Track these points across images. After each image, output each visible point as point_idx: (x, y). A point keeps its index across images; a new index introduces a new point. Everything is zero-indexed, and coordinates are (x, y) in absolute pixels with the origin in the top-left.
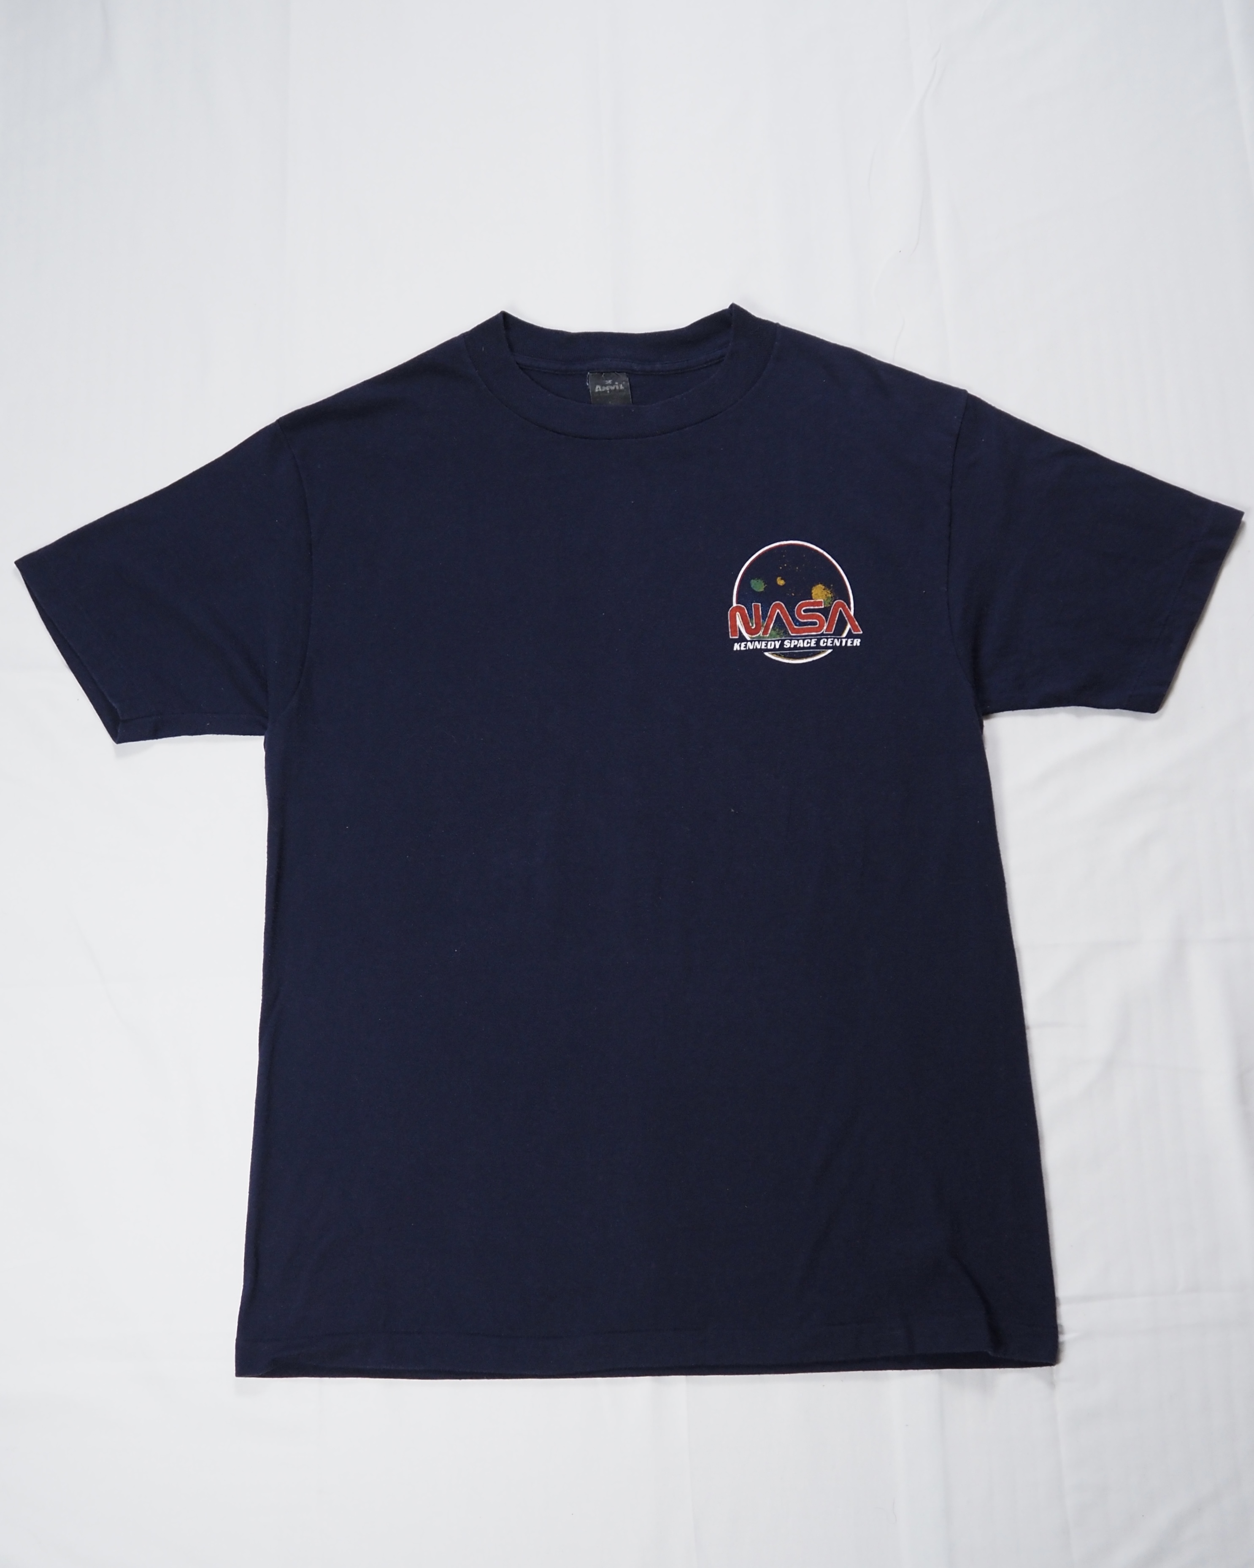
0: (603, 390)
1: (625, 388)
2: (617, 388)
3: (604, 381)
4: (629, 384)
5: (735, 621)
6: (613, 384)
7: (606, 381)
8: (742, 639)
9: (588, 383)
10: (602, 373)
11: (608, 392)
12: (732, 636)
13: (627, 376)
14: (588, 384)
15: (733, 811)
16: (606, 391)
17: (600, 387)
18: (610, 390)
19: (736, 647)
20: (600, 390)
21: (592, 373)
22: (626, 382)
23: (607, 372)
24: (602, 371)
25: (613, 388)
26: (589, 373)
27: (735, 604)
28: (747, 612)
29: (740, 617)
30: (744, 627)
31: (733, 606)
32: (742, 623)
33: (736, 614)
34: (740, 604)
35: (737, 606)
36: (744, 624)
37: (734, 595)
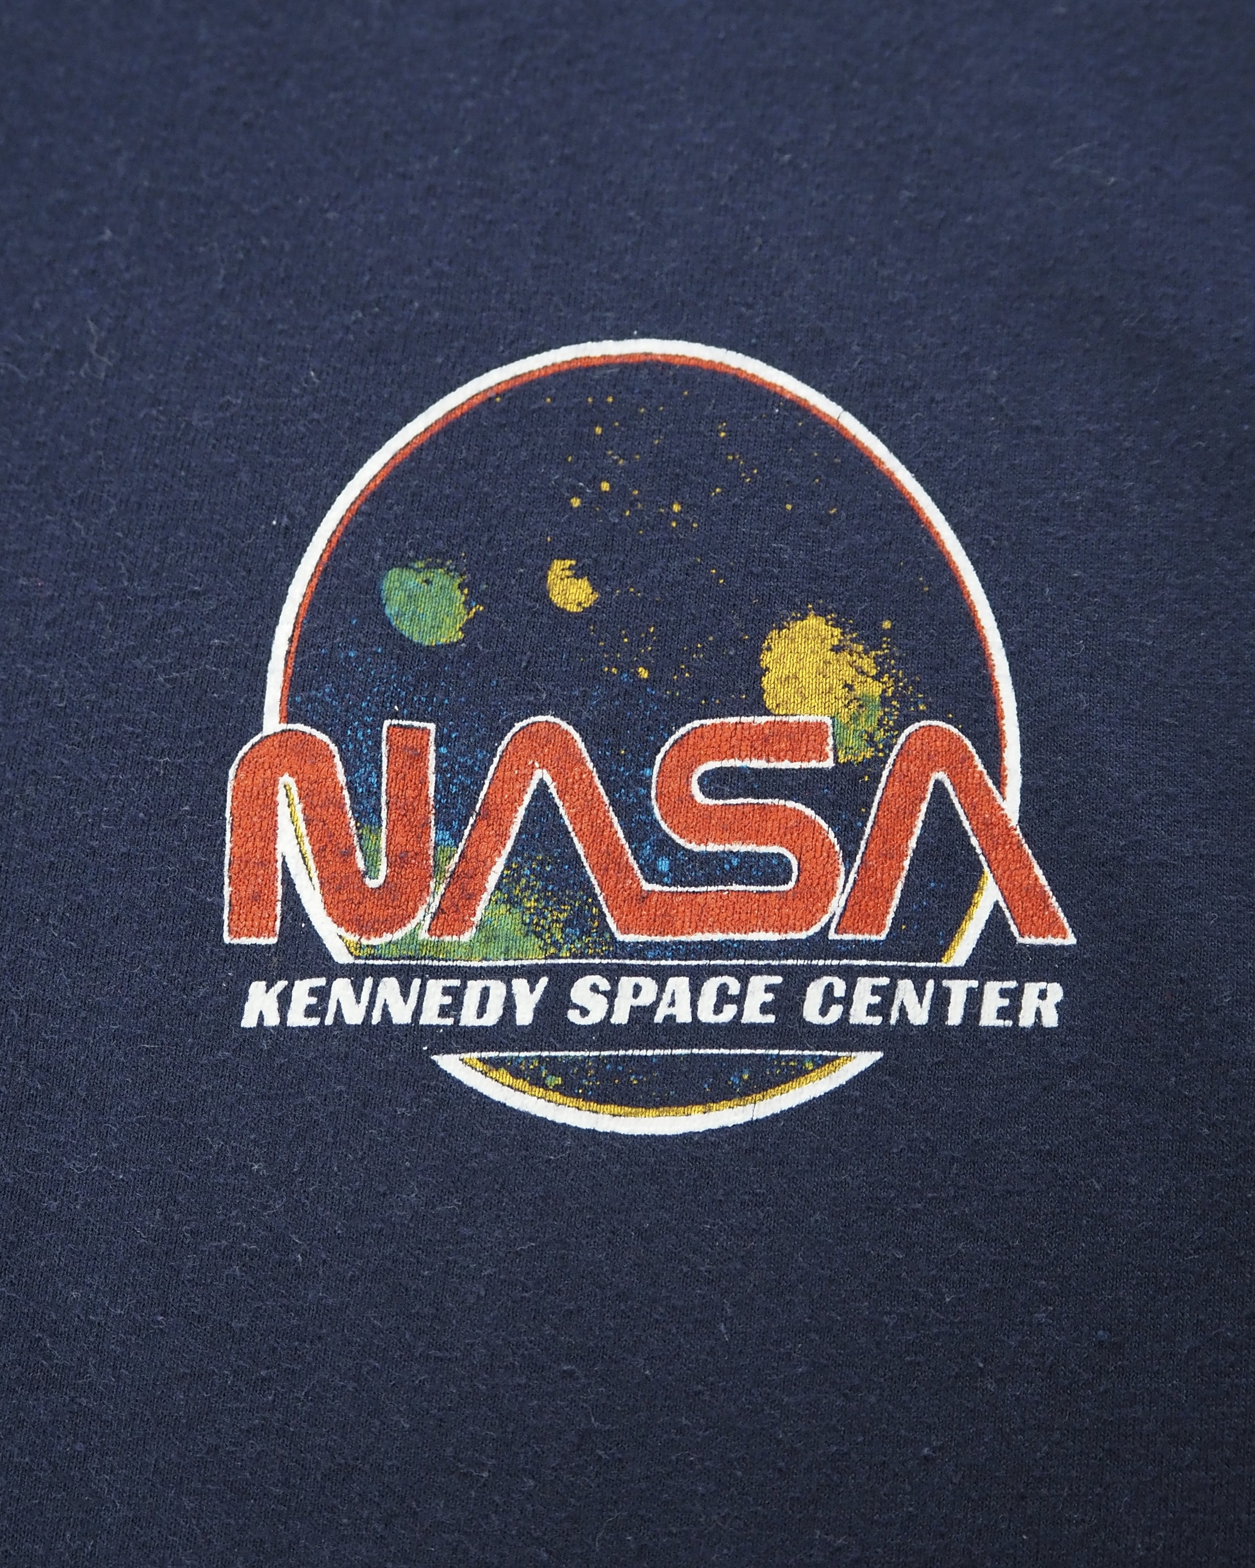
5: (269, 832)
8: (298, 954)
12: (236, 932)
19: (260, 1004)
27: (272, 722)
28: (342, 778)
29: (299, 807)
30: (315, 874)
31: (260, 729)
32: (307, 848)
33: (275, 784)
34: (306, 723)
35: (283, 731)
36: (317, 854)
37: (271, 666)
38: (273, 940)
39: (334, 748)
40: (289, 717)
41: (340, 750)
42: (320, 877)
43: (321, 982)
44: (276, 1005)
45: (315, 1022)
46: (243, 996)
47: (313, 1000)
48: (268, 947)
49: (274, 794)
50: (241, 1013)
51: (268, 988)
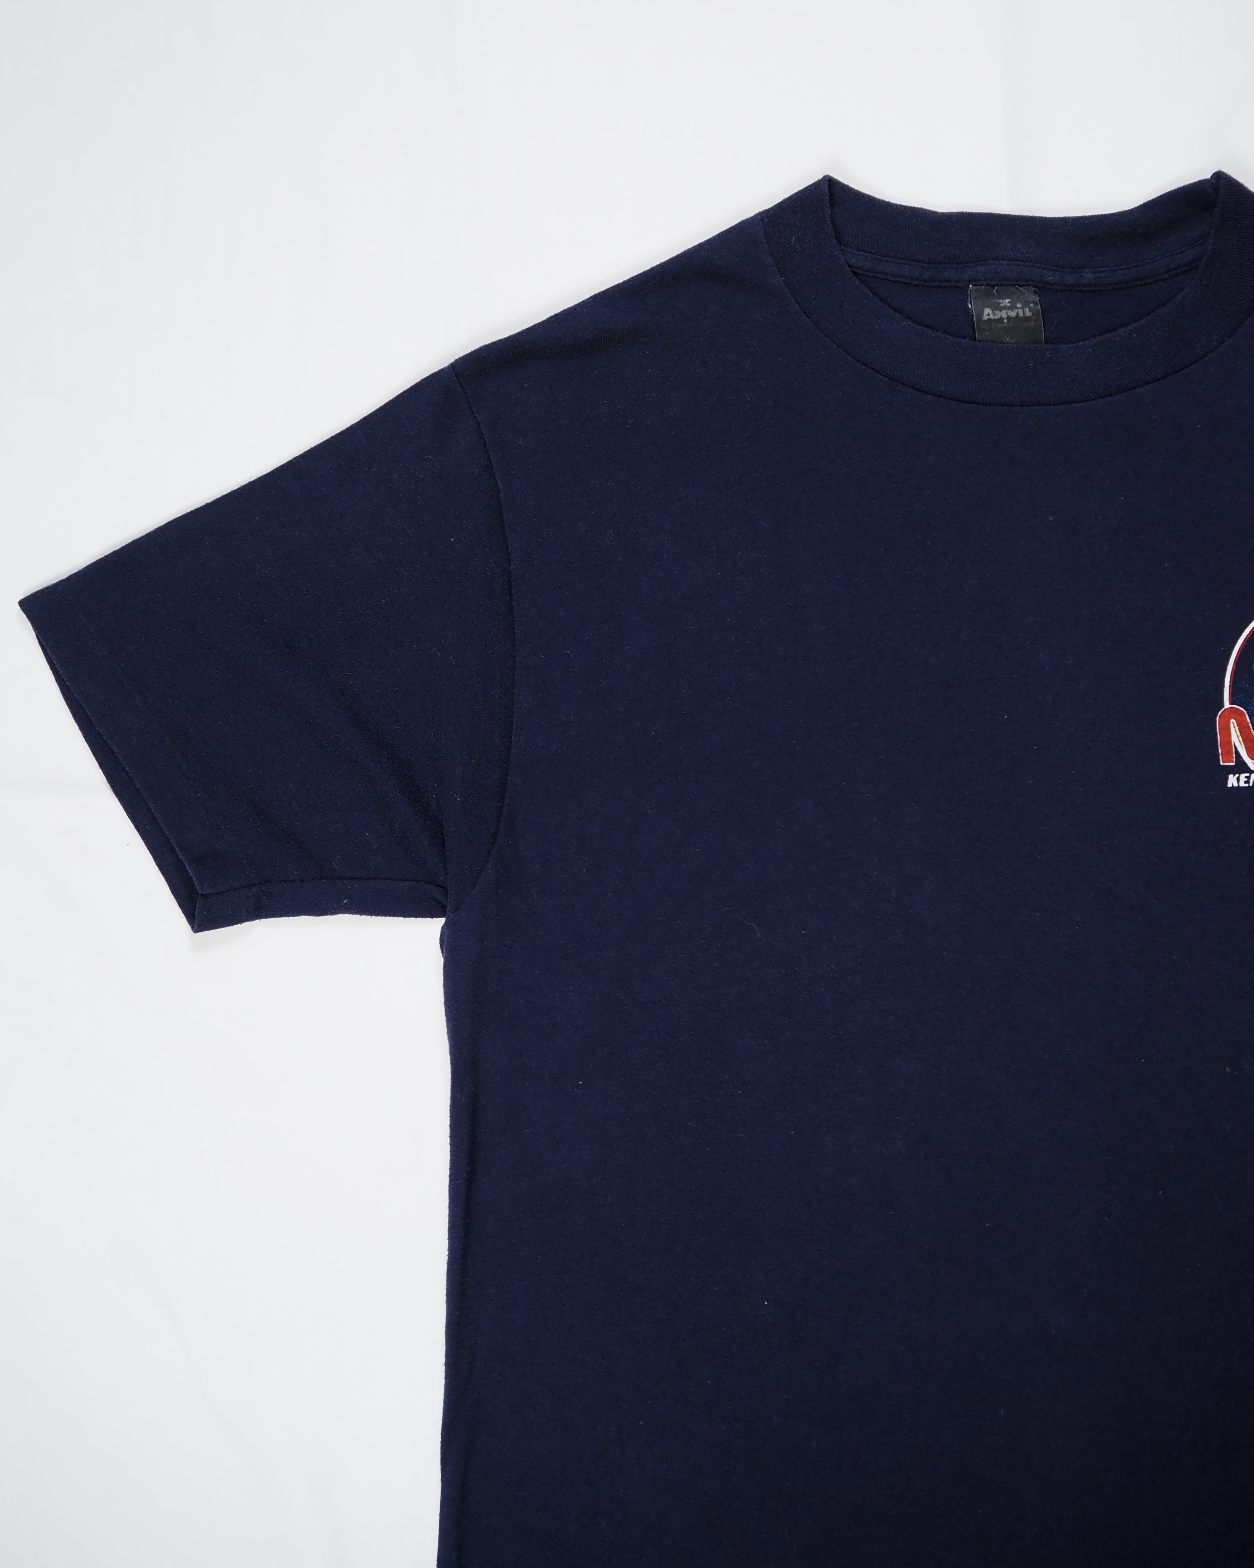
0: (996, 317)
1: (1034, 315)
2: (1021, 315)
3: (998, 300)
4: (1039, 307)
5: (1229, 736)
6: (1012, 308)
7: (1001, 301)
8: (1241, 767)
9: (971, 304)
10: (993, 287)
11: (1005, 320)
12: (1223, 762)
13: (1035, 292)
14: (970, 306)
15: (1228, 1069)
16: (1001, 320)
17: (990, 312)
18: (1008, 318)
19: (1232, 781)
20: (992, 317)
21: (976, 286)
22: (1035, 303)
23: (1002, 285)
24: (994, 283)
25: (1013, 314)
26: (971, 286)
27: (1227, 705)
28: (1248, 720)
29: (1237, 728)
30: (1244, 746)
31: (1223, 707)
32: (1241, 739)
33: (1230, 721)
34: (1237, 705)
35: (1231, 708)
36: (1243, 741)
37: (1225, 689)
38: (1234, 764)
39: (1245, 712)
40: (1231, 703)
41: (1247, 713)
42: (1245, 747)
43: (1248, 775)
44: (1236, 781)
45: (1247, 785)
46: (1227, 779)
47: (1246, 779)
48: (1232, 766)
49: (1230, 724)
50: (1227, 783)
51: (1234, 775)
